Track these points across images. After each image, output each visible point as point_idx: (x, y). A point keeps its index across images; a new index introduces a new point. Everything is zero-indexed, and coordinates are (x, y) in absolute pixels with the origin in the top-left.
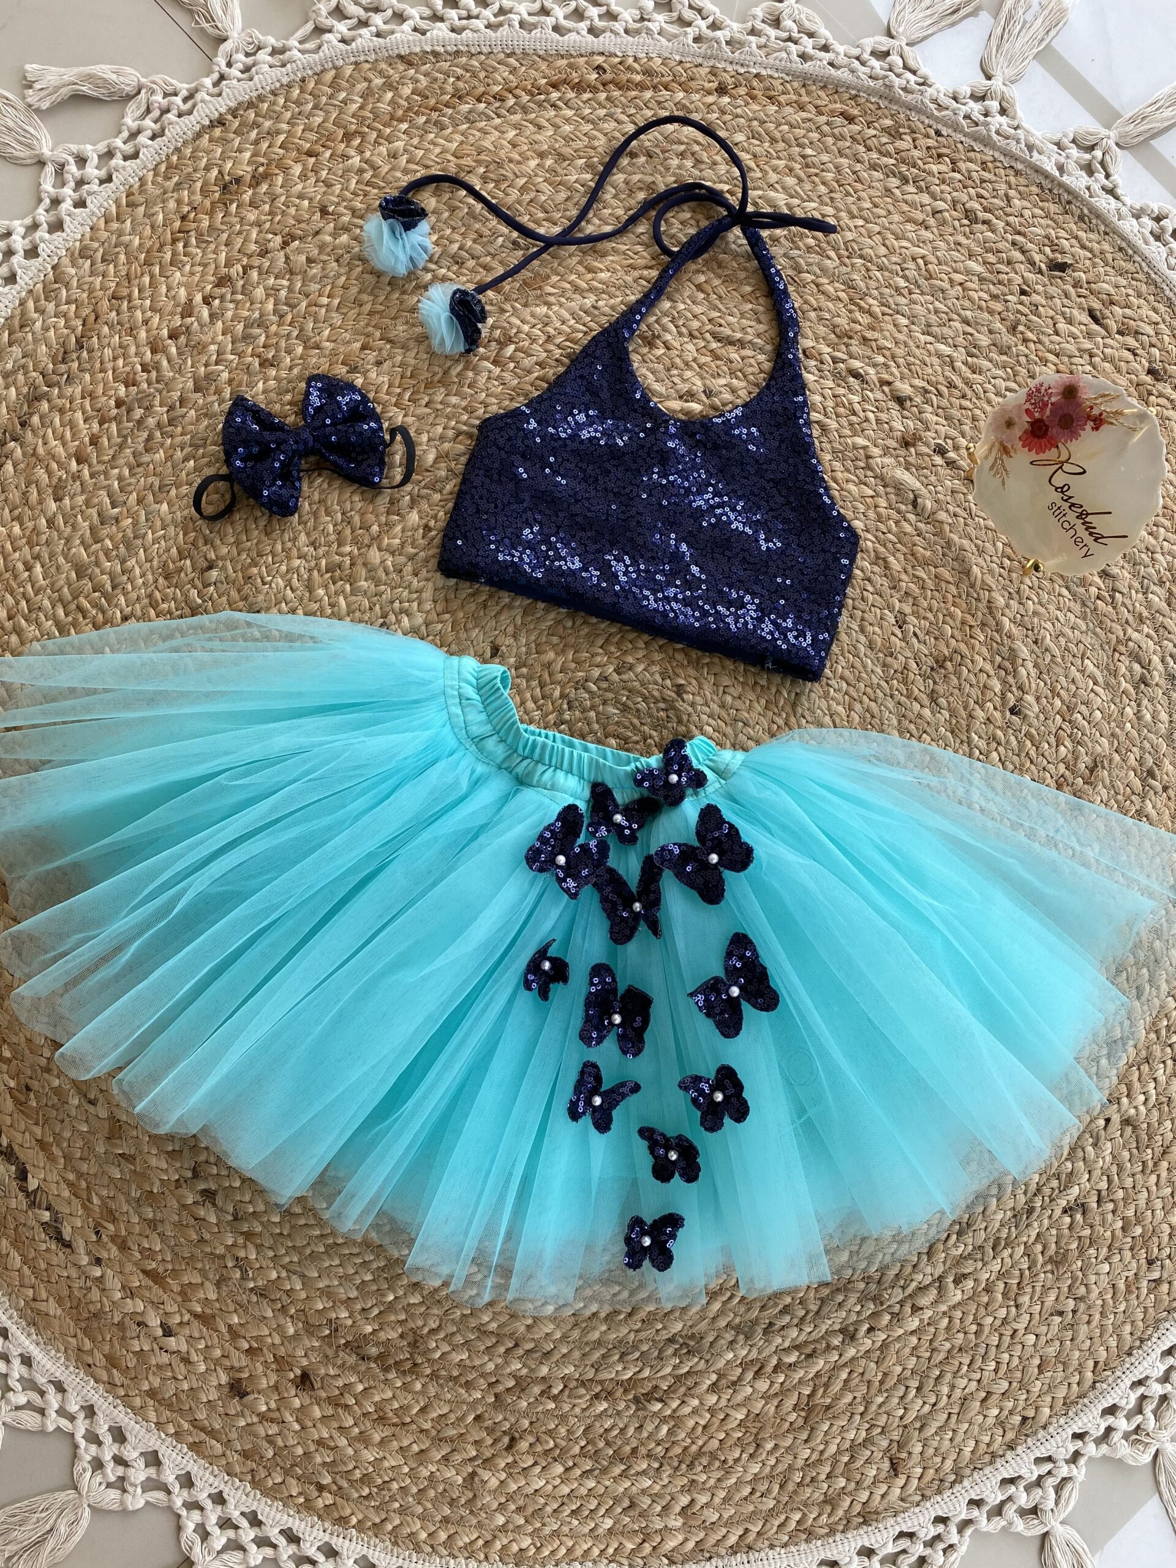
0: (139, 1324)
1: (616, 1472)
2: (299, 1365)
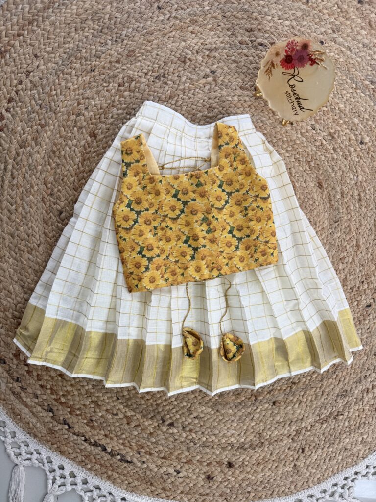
0: (167, 474)
1: (337, 442)
2: (226, 461)
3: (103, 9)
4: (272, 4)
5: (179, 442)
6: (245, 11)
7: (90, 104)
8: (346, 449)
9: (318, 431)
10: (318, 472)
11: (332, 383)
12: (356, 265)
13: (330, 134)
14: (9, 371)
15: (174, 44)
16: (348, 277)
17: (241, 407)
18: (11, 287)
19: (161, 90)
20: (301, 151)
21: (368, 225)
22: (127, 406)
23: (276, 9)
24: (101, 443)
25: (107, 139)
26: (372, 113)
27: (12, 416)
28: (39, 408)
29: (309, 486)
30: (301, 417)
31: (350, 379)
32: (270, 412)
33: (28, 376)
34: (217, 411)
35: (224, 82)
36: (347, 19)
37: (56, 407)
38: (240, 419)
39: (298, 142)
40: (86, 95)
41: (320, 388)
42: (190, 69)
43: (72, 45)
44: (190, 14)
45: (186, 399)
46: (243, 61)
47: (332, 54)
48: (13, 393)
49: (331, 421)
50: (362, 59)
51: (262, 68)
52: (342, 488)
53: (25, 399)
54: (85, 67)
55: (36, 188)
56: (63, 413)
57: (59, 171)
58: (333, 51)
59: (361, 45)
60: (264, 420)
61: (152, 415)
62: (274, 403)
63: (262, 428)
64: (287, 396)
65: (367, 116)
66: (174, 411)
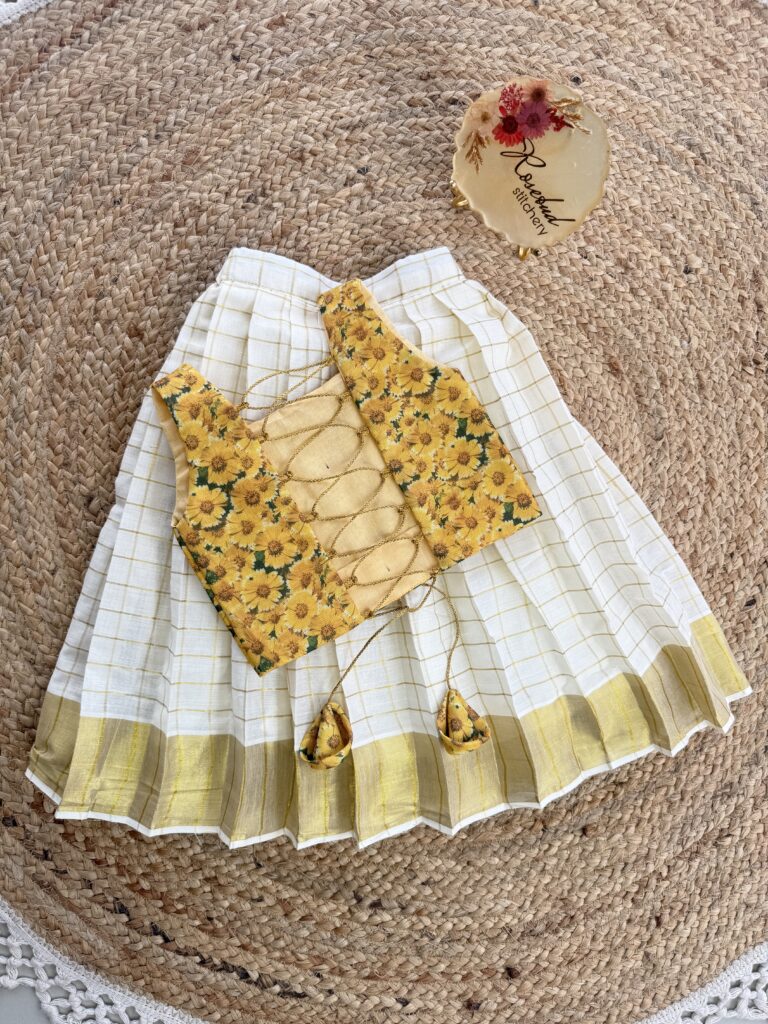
0: (383, 1010)
1: (728, 894)
2: (500, 966)
3: (122, 78)
4: (463, 18)
5: (398, 938)
6: (412, 39)
7: (120, 271)
8: (748, 906)
9: (684, 876)
10: (696, 961)
11: (698, 774)
12: (713, 521)
13: (619, 262)
14: (26, 839)
15: (276, 126)
16: (699, 549)
17: (517, 848)
18: (8, 666)
19: (262, 223)
20: (564, 304)
21: (725, 436)
22: (279, 880)
23: (473, 27)
24: (236, 964)
25: (166, 337)
26: (701, 208)
27: (44, 932)
28: (98, 909)
29: (682, 995)
30: (644, 851)
31: (734, 760)
32: (579, 850)
33: (66, 846)
34: (468, 863)
35: (389, 187)
36: (621, 26)
37: (133, 901)
38: (517, 875)
39: (556, 288)
40: (110, 255)
41: (676, 786)
42: (317, 172)
43: (68, 158)
44: (299, 62)
45: (401, 848)
46: (422, 141)
47: (601, 101)
48: (41, 884)
49: (708, 853)
50: (663, 102)
51: (459, 149)
52: (753, 989)
53: (65, 894)
54: (100, 197)
55: (32, 456)
56: (148, 912)
57: (74, 414)
58: (601, 94)
59: (656, 75)
60: (568, 869)
61: (335, 891)
62: (584, 831)
63: (567, 887)
64: (608, 813)
65: (690, 216)
66: (379, 875)
